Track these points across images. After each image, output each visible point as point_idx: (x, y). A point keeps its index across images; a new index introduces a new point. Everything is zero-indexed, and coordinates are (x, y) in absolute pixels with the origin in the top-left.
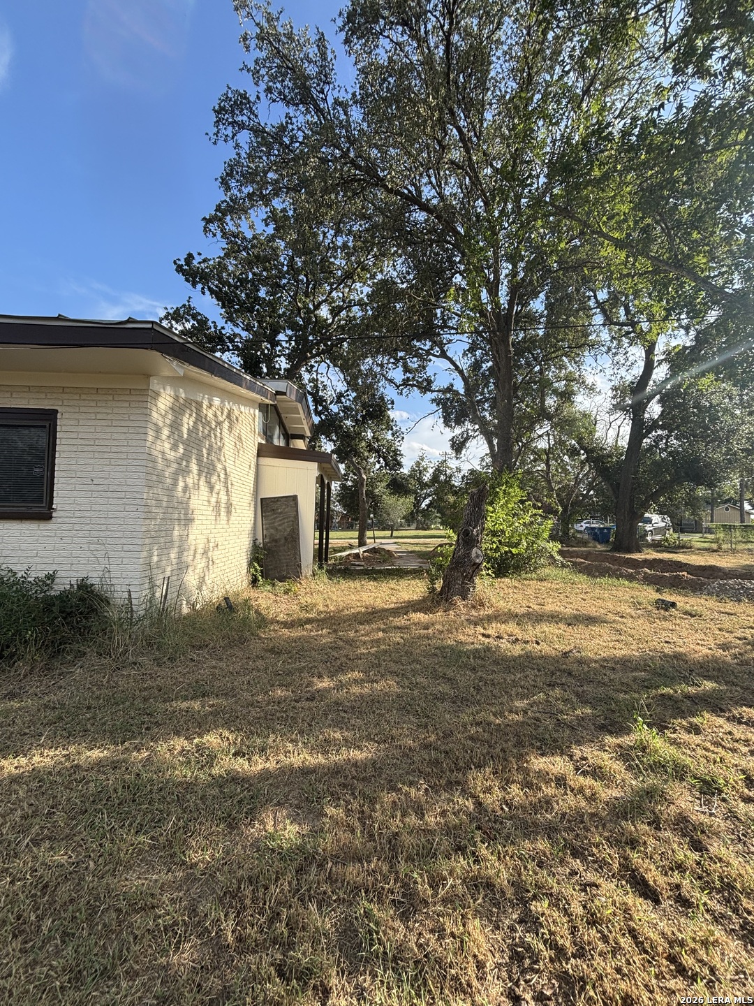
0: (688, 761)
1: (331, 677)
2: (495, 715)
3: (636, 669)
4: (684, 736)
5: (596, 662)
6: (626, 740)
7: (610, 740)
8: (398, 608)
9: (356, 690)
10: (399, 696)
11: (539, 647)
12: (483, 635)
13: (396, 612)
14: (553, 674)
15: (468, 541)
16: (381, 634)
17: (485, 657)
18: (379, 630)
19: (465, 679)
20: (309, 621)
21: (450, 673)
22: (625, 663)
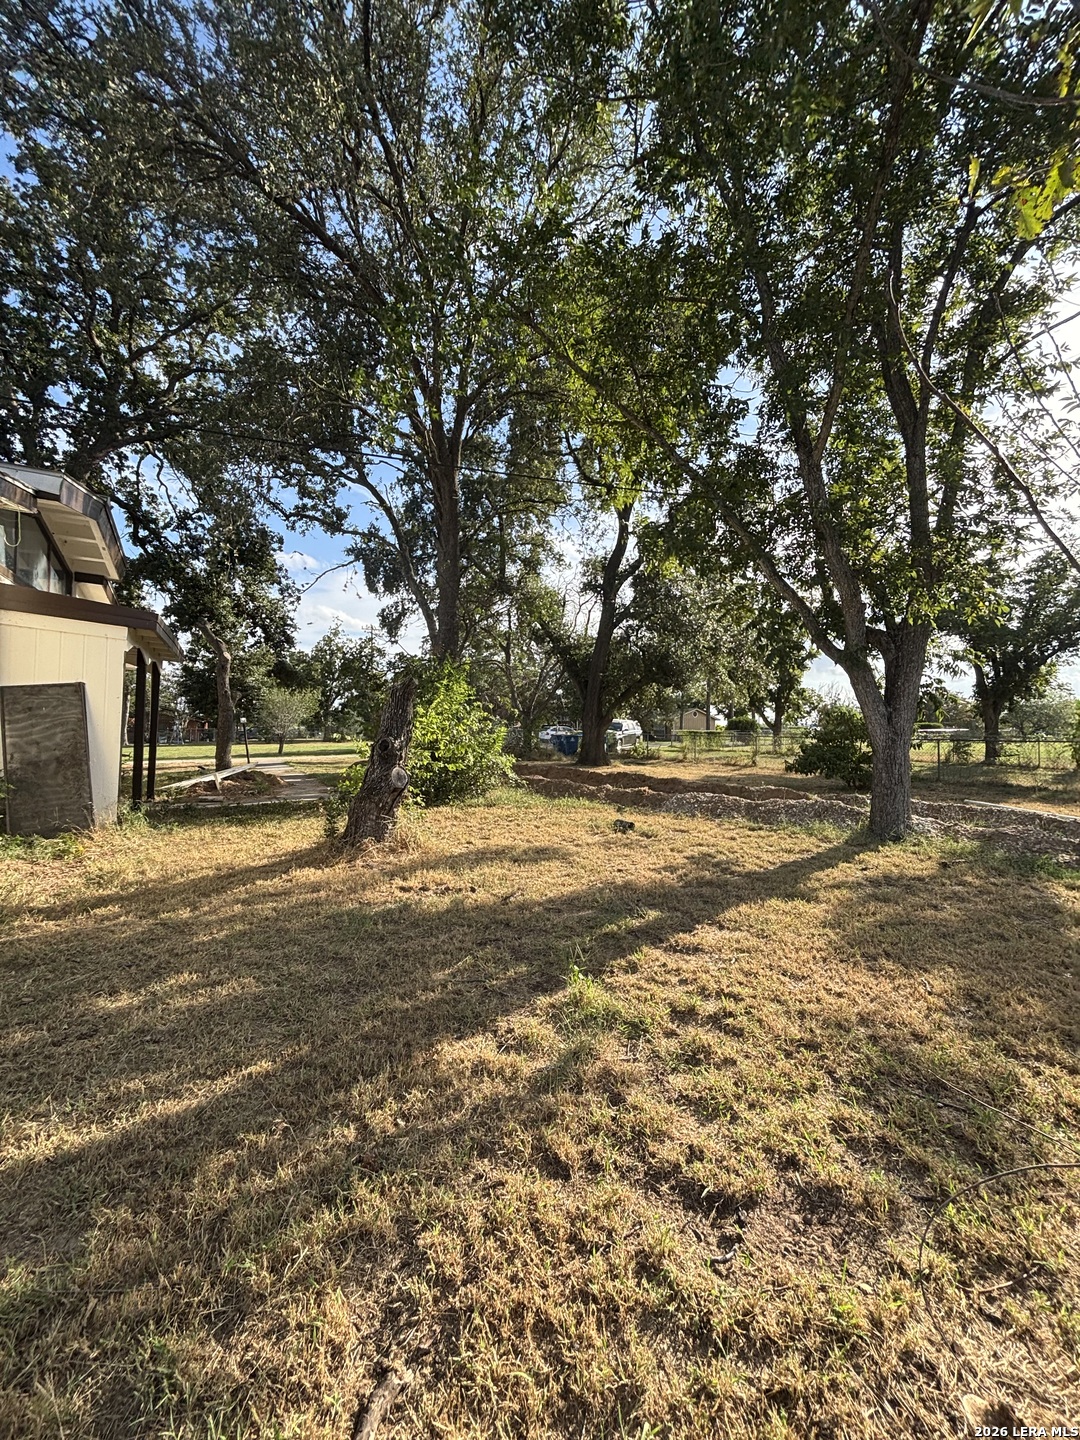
0: (620, 1005)
1: (136, 991)
2: (402, 999)
3: (584, 908)
4: (621, 978)
5: (540, 904)
6: (560, 997)
7: (543, 1001)
8: (273, 865)
9: (181, 1002)
10: (257, 998)
11: (474, 896)
12: (402, 889)
13: (267, 871)
14: (487, 928)
15: (385, 756)
16: (238, 908)
17: (401, 918)
18: (237, 901)
19: (364, 955)
20: (102, 902)
21: (344, 950)
22: (571, 902)
